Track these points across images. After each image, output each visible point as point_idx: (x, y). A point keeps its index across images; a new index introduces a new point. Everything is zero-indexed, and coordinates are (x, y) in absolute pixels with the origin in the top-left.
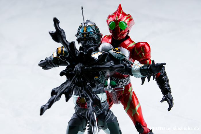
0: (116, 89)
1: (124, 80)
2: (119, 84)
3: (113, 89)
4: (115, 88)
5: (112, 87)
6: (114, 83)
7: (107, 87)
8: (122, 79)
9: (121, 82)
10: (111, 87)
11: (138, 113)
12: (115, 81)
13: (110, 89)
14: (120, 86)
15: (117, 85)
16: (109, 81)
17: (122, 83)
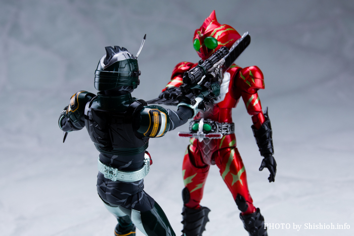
0: (210, 136)
1: (224, 126)
2: (215, 130)
3: (206, 136)
4: (208, 134)
5: (204, 133)
6: (209, 127)
7: (196, 132)
8: (222, 124)
9: (219, 127)
10: (202, 133)
11: (241, 181)
12: (211, 124)
13: (201, 136)
14: (217, 133)
15: (213, 131)
16: (201, 124)
17: (221, 129)
